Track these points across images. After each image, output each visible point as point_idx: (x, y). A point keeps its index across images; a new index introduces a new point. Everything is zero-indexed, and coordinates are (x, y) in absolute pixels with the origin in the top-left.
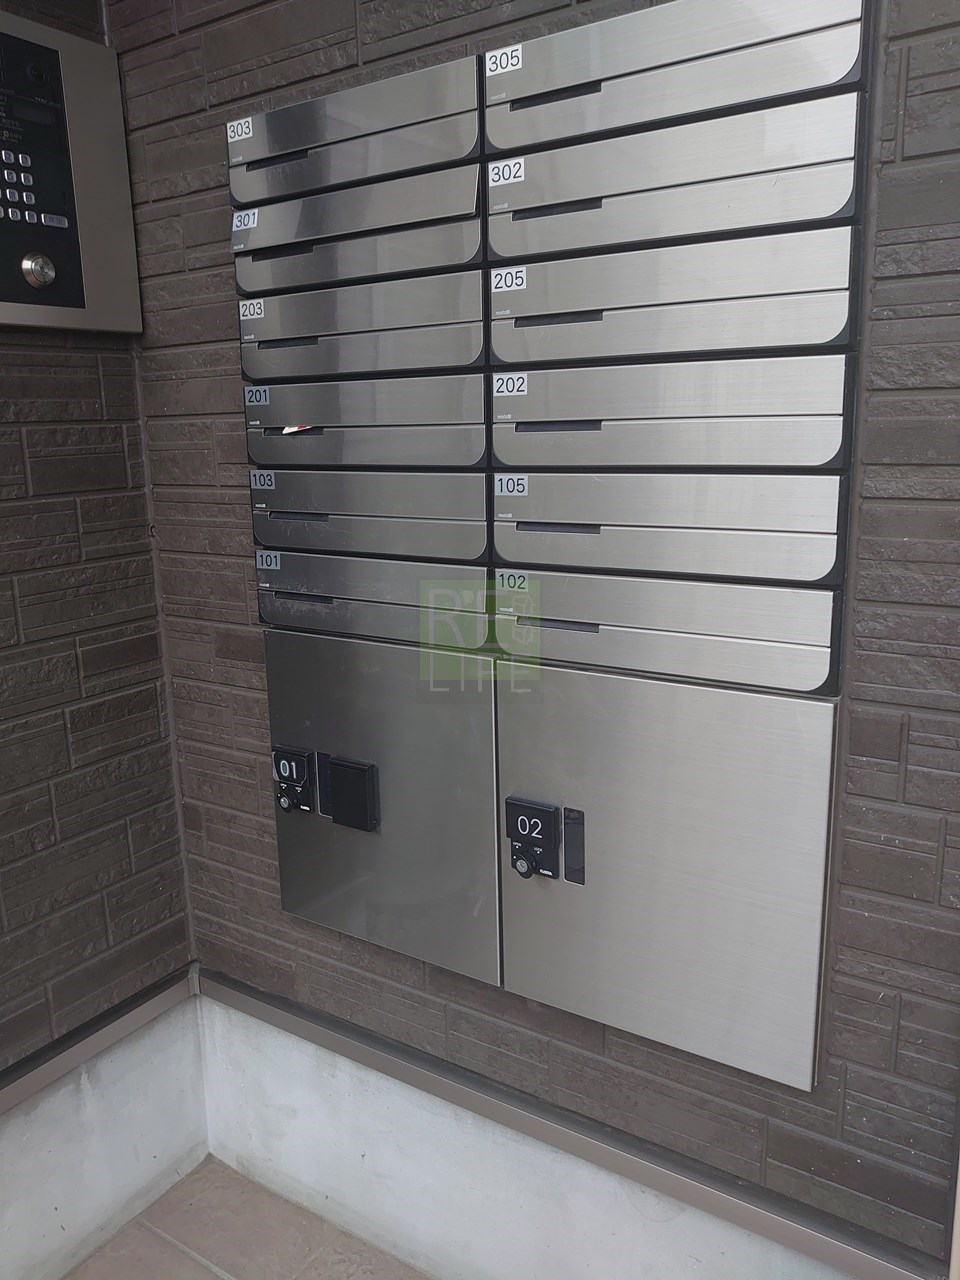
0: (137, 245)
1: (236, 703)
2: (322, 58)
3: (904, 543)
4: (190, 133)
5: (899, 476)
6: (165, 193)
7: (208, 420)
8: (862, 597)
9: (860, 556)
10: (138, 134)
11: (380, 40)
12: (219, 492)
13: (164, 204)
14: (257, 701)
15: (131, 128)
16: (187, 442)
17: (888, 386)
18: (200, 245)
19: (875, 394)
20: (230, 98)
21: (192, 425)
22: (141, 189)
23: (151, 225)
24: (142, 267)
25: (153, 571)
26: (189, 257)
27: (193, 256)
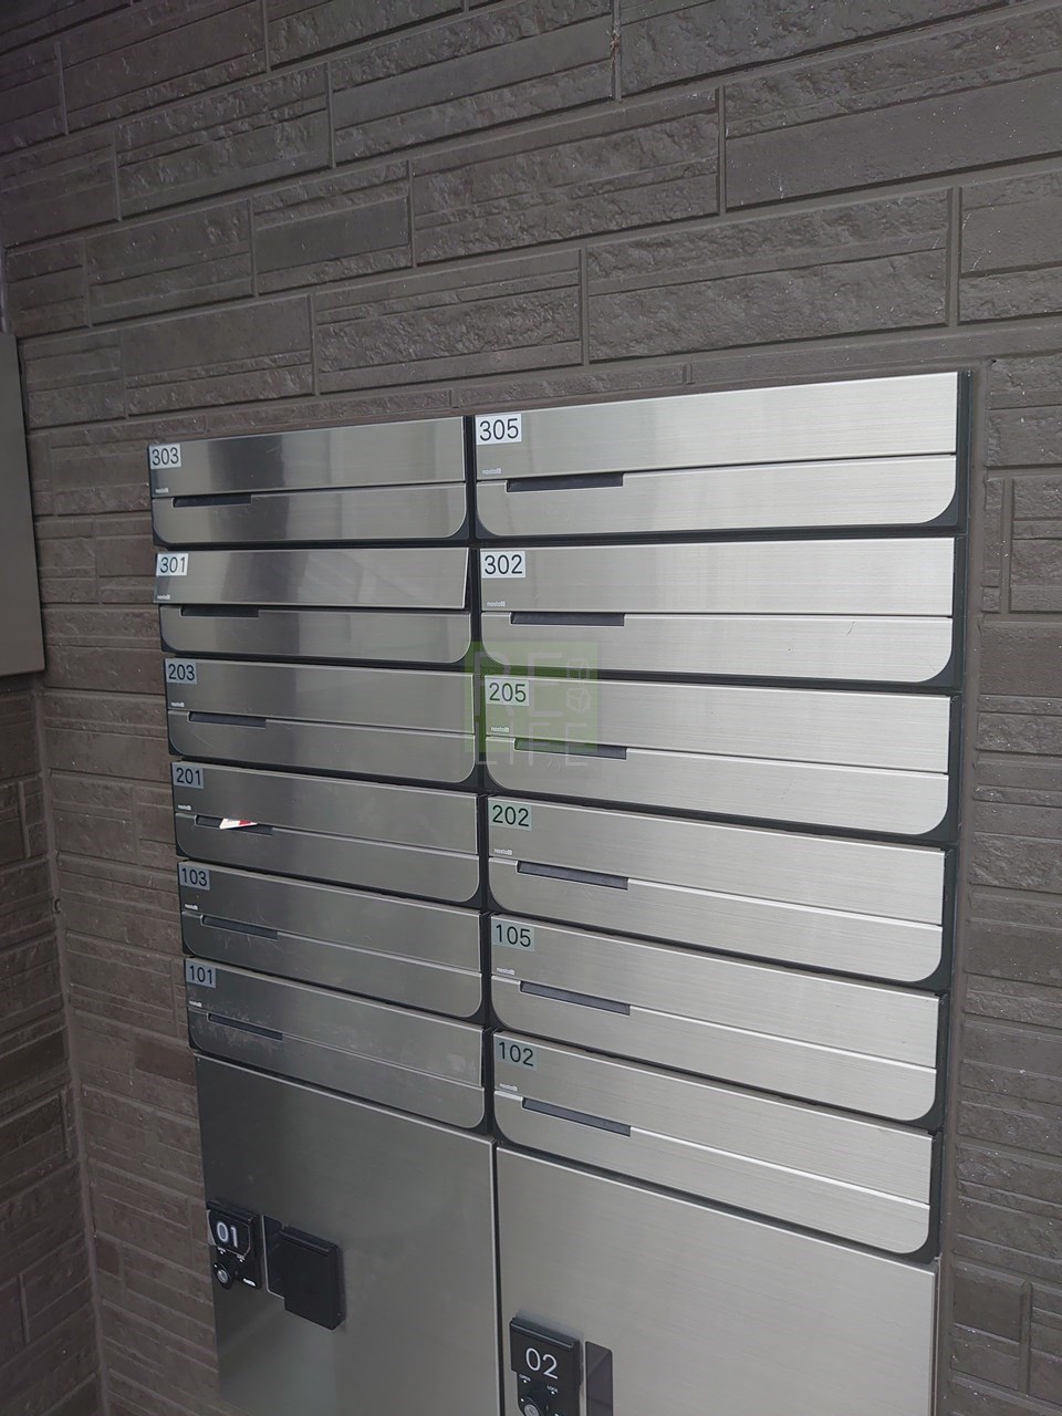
0: (38, 564)
1: (162, 1128)
2: (270, 381)
3: (1020, 1077)
4: (104, 443)
5: (1012, 992)
6: (74, 508)
7: (127, 785)
8: (966, 1132)
9: (963, 1083)
10: (43, 433)
11: (341, 370)
12: (140, 872)
13: (73, 520)
14: (187, 1130)
15: (32, 425)
16: (100, 807)
17: (996, 883)
18: (117, 576)
19: (978, 888)
20: (154, 410)
21: (107, 788)
22: (44, 497)
23: (56, 542)
24: (44, 590)
25: (57, 955)
26: (103, 588)
27: (107, 587)
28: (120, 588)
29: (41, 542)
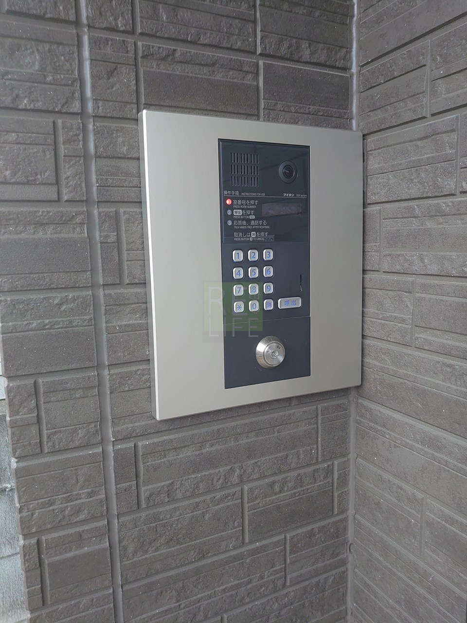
0: (363, 307)
4: (432, 216)
6: (398, 268)
10: (376, 208)
12: (423, 565)
13: (396, 277)
15: (369, 202)
21: (400, 487)
22: (373, 257)
23: (380, 293)
24: (366, 326)
25: (347, 581)
26: (416, 335)
27: (421, 336)
28: (433, 339)
29: (367, 290)
